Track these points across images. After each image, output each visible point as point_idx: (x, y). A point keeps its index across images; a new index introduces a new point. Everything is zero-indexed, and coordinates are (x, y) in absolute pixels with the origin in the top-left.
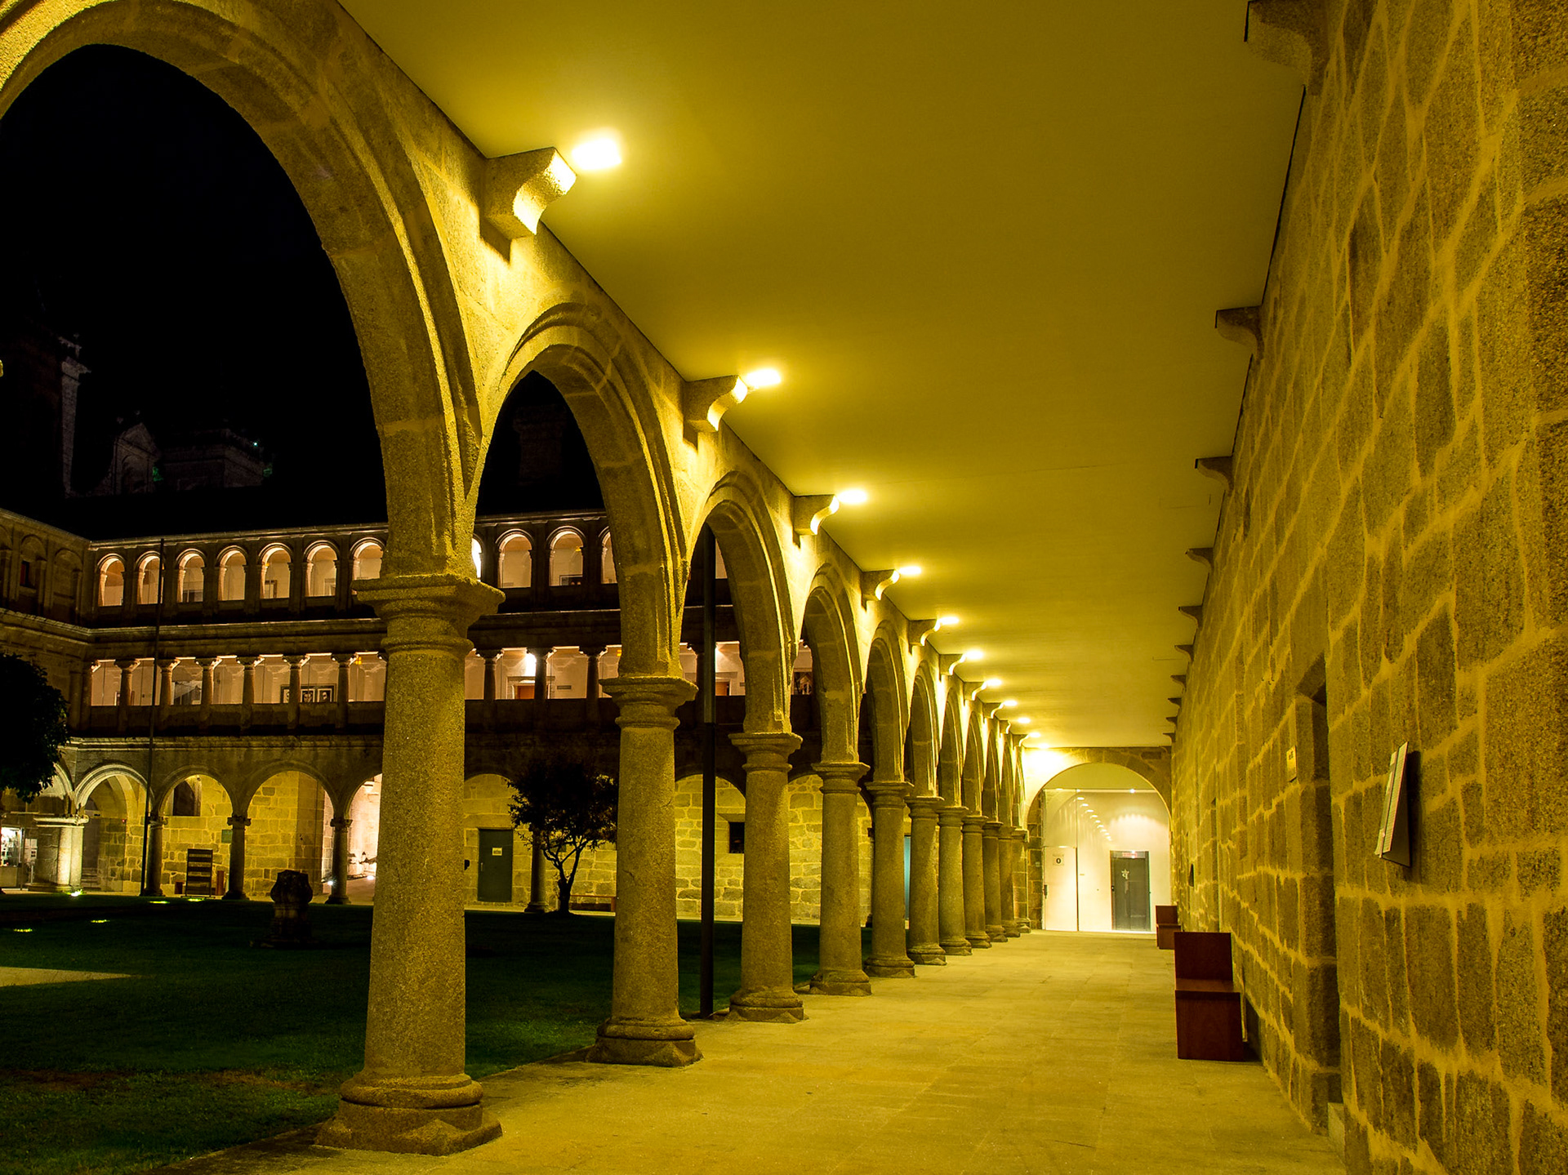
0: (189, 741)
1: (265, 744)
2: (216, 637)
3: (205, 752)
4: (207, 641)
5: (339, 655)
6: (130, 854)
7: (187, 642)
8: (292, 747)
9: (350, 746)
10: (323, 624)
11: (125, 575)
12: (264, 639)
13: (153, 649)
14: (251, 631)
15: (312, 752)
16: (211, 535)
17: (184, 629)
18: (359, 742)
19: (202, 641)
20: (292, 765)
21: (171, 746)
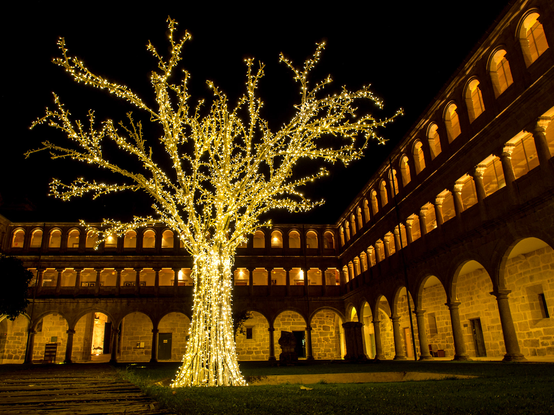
0: (51, 300)
1: (85, 301)
2: (65, 261)
3: (58, 305)
4: (62, 262)
5: (118, 269)
6: (7, 348)
7: (52, 263)
8: (97, 302)
9: (121, 302)
10: (112, 257)
11: (25, 236)
12: (86, 262)
13: (36, 265)
14: (81, 259)
15: (105, 305)
16: (67, 223)
17: (52, 257)
18: (125, 301)
19: (59, 262)
20: (96, 309)
21: (42, 303)
